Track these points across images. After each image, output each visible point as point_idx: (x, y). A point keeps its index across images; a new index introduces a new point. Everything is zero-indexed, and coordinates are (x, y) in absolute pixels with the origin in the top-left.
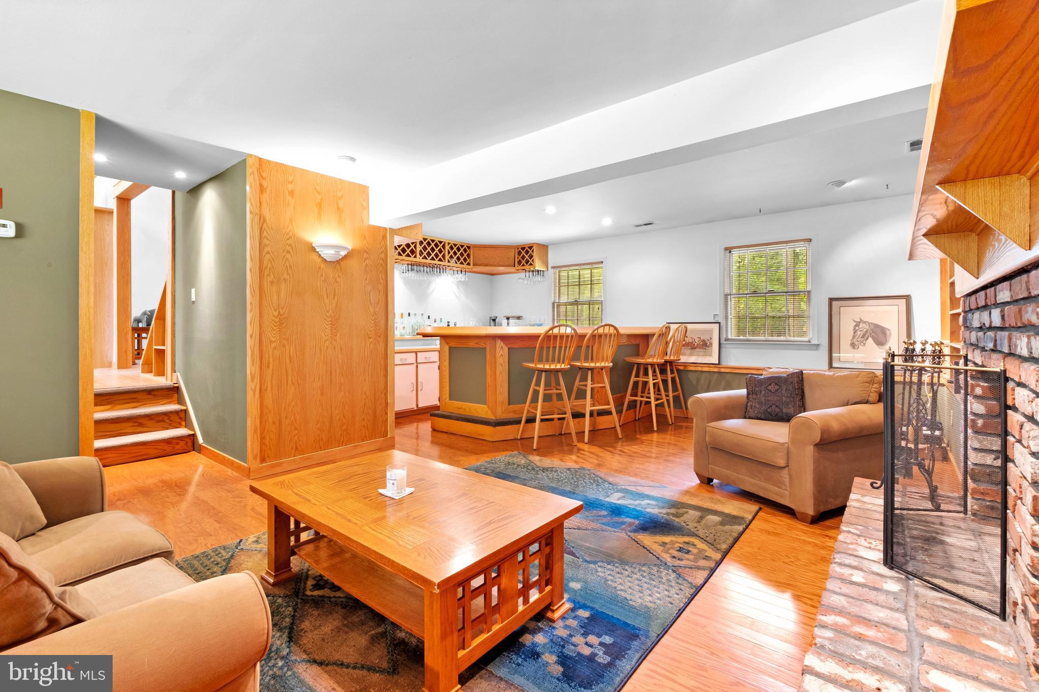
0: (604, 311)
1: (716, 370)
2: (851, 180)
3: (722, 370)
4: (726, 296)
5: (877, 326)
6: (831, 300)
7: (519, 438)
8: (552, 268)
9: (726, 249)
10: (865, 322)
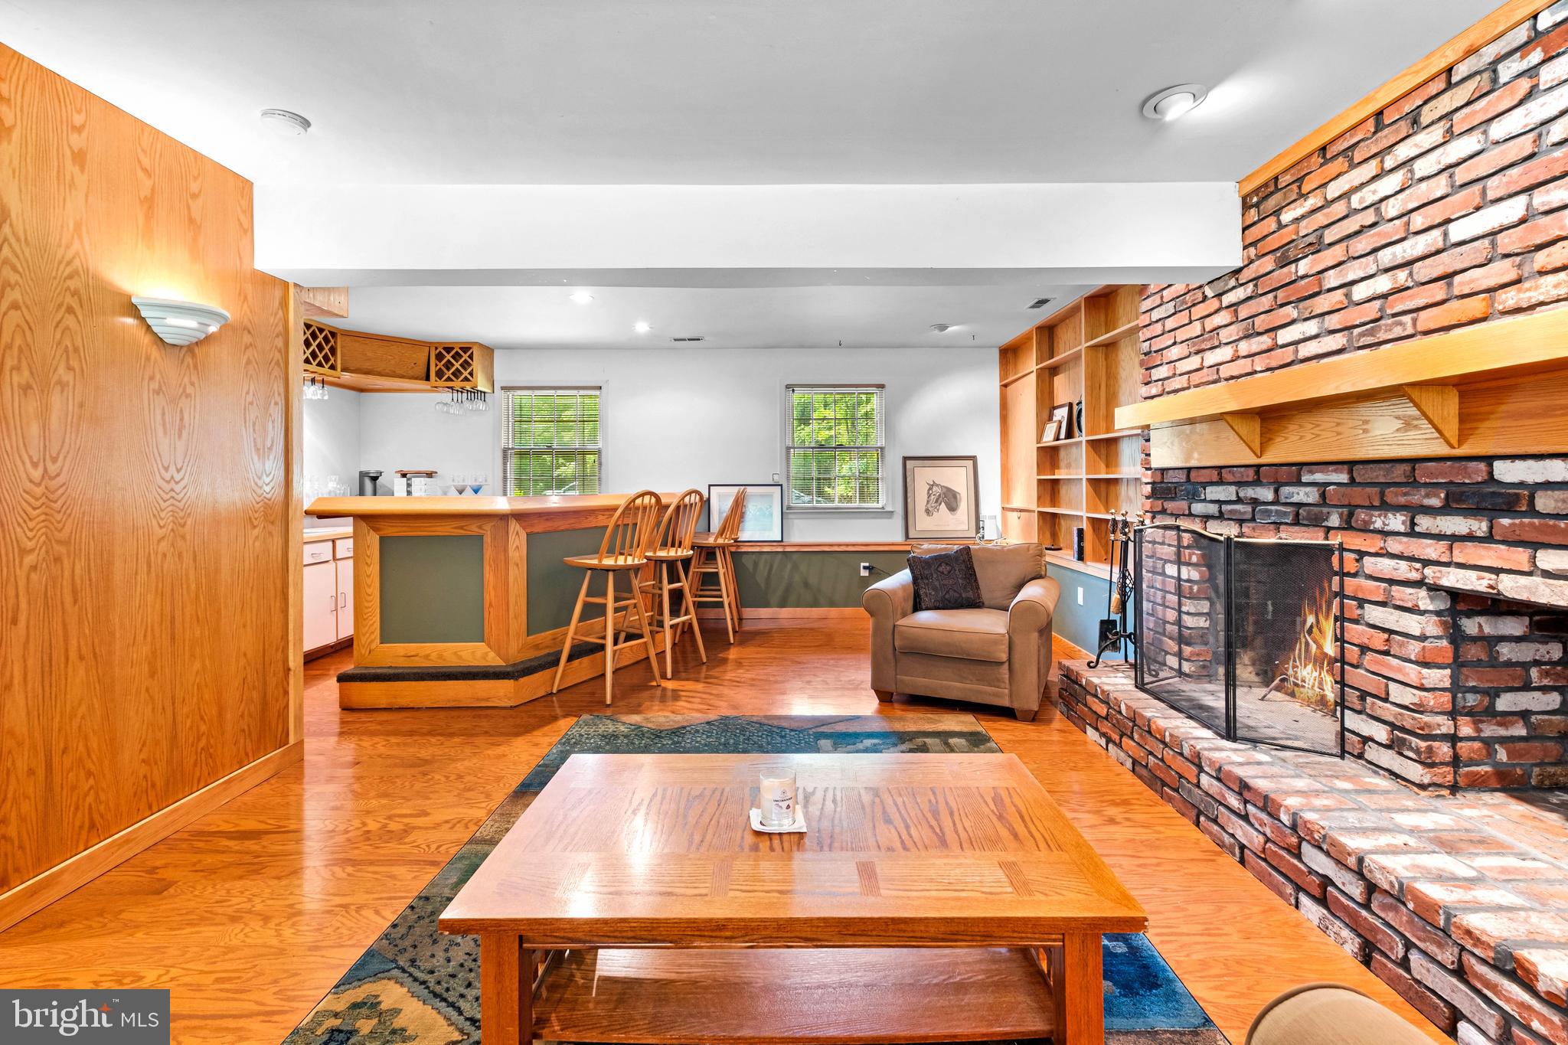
0: (603, 467)
1: (780, 549)
2: (953, 325)
3: (788, 549)
4: (788, 449)
5: (949, 490)
6: (905, 459)
7: (554, 691)
8: (503, 388)
9: (788, 387)
10: (937, 485)
